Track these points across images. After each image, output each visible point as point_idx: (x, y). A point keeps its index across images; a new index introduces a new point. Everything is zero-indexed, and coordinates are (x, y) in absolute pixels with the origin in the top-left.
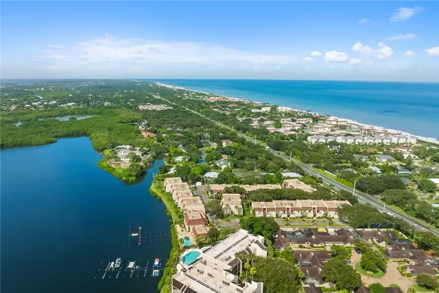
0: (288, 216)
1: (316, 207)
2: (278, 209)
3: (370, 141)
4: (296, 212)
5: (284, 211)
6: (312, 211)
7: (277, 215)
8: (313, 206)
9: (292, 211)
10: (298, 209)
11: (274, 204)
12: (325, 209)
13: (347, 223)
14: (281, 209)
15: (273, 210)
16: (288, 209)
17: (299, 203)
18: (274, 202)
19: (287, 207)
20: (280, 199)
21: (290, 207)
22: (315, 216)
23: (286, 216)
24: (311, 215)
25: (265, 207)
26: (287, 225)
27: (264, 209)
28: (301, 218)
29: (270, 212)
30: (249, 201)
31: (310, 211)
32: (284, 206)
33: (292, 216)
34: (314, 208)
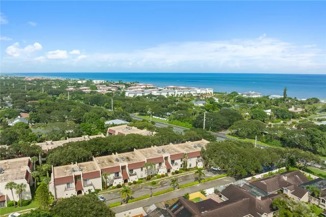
0: (126, 181)
1: (168, 155)
2: (105, 172)
3: (181, 93)
4: (137, 171)
5: (117, 174)
6: (164, 164)
7: (103, 183)
8: (164, 156)
9: (131, 171)
10: (140, 165)
11: (96, 164)
12: (182, 156)
13: (219, 172)
14: (110, 171)
15: (95, 175)
16: (123, 168)
17: (140, 155)
18: (96, 160)
19: (121, 164)
20: (106, 153)
21: (126, 164)
22: (169, 171)
23: (120, 181)
24: (163, 171)
25: (77, 173)
26: (126, 201)
27: (77, 177)
28: (148, 179)
29: (89, 182)
30: (45, 167)
31: (160, 164)
32: (116, 164)
33: (132, 179)
34: (166, 158)
